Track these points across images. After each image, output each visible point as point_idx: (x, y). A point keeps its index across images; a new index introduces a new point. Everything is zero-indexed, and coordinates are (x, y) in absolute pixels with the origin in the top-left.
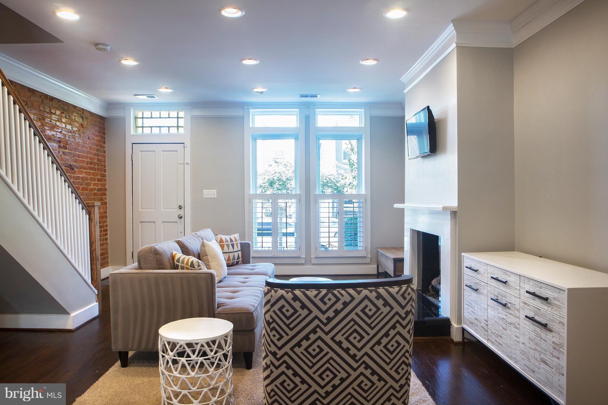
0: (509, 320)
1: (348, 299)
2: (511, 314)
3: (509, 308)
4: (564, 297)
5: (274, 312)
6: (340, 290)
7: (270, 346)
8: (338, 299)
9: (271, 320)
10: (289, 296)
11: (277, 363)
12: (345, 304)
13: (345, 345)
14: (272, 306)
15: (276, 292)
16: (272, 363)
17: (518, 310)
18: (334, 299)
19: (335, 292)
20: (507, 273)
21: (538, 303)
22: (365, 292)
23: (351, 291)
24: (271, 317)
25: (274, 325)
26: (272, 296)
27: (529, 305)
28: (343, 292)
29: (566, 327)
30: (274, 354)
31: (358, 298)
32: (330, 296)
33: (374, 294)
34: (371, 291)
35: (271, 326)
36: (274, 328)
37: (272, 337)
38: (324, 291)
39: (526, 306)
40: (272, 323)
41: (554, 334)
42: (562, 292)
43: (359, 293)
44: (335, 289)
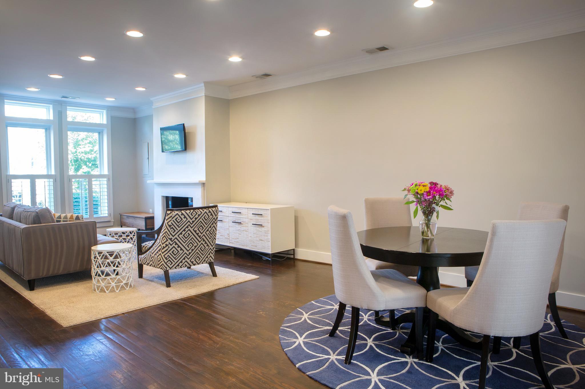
0: (243, 229)
1: (200, 213)
2: (243, 226)
3: (242, 224)
4: (269, 212)
5: (173, 221)
6: (197, 210)
7: (169, 236)
8: (197, 213)
9: (171, 224)
10: (180, 214)
11: (171, 243)
12: (199, 215)
13: (198, 232)
14: (172, 218)
15: (175, 212)
16: (169, 243)
17: (247, 223)
18: (195, 214)
19: (196, 211)
20: (241, 208)
21: (257, 217)
22: (205, 210)
23: (201, 210)
24: (172, 223)
25: (173, 226)
26: (173, 214)
27: (253, 220)
28: (198, 211)
29: (270, 224)
30: (171, 239)
31: (203, 212)
32: (194, 212)
33: (208, 211)
34: (207, 210)
35: (171, 227)
36: (172, 228)
37: (171, 232)
38: (192, 211)
39: (251, 220)
40: (172, 225)
41: (265, 227)
42: (268, 210)
43: (203, 211)
44: (196, 210)
